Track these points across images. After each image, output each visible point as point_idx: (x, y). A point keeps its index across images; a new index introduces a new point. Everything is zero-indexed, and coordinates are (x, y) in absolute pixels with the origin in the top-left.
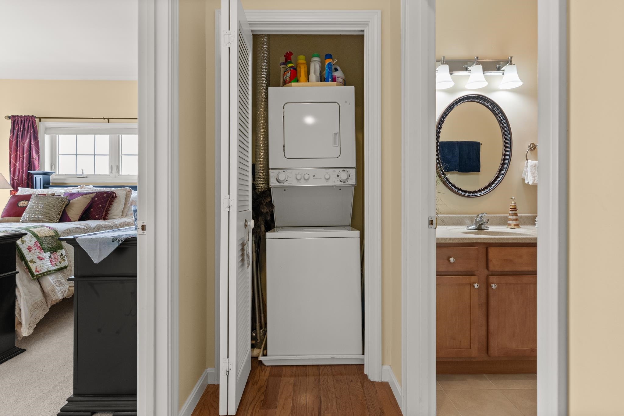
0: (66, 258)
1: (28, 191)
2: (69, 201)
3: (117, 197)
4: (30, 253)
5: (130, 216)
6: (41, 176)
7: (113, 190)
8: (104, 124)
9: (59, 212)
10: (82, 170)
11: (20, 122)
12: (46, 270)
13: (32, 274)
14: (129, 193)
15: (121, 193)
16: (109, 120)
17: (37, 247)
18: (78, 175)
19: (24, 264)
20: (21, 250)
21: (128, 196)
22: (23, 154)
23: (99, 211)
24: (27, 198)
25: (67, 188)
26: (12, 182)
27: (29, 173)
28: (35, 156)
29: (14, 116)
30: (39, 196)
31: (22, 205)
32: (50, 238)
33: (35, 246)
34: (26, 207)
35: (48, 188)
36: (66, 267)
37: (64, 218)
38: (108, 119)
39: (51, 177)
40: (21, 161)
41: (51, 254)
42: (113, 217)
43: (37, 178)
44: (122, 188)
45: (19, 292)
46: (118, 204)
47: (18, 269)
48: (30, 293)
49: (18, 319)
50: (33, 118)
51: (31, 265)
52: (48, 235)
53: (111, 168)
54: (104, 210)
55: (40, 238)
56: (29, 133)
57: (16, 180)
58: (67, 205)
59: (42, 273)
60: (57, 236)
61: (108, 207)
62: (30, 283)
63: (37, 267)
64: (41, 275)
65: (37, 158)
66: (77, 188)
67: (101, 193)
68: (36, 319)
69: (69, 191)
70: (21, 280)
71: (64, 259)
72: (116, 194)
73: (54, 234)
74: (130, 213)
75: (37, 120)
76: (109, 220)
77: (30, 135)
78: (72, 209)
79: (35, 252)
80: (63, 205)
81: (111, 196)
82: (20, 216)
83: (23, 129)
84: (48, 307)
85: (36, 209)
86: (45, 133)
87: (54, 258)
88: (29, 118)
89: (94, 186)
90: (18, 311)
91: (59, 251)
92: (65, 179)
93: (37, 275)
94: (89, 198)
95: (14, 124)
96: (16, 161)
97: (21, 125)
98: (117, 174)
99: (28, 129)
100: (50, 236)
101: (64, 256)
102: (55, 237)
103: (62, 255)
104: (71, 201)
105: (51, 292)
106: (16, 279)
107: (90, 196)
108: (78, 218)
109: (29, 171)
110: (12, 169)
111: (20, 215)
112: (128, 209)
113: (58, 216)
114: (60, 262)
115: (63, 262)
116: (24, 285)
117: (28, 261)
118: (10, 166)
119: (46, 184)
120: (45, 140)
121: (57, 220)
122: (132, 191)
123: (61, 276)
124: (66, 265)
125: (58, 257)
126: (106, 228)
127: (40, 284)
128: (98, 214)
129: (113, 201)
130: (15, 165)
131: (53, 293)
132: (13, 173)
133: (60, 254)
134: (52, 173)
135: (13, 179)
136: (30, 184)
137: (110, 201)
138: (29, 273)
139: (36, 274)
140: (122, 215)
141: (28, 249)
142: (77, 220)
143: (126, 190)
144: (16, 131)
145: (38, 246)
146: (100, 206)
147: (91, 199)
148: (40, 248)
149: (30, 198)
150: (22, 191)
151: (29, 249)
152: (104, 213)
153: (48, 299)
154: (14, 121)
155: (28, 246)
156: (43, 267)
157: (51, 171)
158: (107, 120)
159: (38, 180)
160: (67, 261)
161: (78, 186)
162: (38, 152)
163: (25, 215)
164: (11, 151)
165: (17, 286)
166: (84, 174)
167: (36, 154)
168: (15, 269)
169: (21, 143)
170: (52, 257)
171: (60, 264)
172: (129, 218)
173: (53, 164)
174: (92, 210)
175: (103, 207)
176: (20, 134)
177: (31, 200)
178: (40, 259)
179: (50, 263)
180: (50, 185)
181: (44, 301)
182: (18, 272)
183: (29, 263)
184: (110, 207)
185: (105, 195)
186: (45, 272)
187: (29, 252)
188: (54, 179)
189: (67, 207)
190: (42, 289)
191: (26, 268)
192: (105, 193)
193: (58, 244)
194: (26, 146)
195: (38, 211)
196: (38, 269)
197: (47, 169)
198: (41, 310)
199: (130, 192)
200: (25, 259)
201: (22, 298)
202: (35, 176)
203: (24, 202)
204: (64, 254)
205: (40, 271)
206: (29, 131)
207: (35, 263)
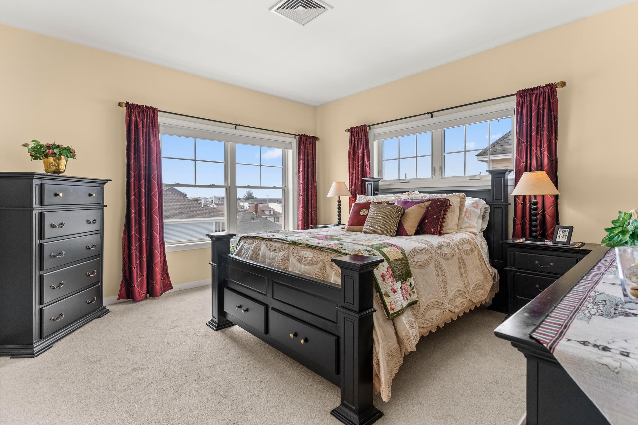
0: (415, 289)
1: (365, 198)
2: (404, 210)
3: (451, 205)
4: (384, 283)
5: (464, 230)
6: (372, 183)
7: (445, 196)
8: (428, 120)
9: (396, 223)
10: (405, 174)
11: (355, 133)
12: (400, 309)
13: (388, 312)
14: (463, 200)
15: (454, 199)
16: (432, 115)
17: (389, 275)
18: (401, 180)
19: (379, 297)
20: (376, 278)
21: (462, 204)
22: (358, 163)
23: (434, 224)
24: (366, 206)
25: (395, 195)
26: (351, 190)
27: (362, 180)
28: (367, 163)
29: (351, 128)
30: (377, 205)
31: (363, 214)
32: (400, 262)
33: (388, 273)
34: (367, 217)
35: (377, 194)
36: (415, 302)
37: (400, 232)
38: (431, 113)
39: (380, 183)
40: (357, 170)
41: (402, 284)
42: (448, 231)
43: (369, 185)
44: (454, 194)
45: (377, 335)
46: (452, 214)
47: (375, 306)
48: (386, 337)
49: (376, 370)
50: (365, 126)
51: (386, 298)
52: (397, 258)
53: (434, 170)
54: (439, 221)
55: (391, 261)
56: (362, 142)
57: (353, 187)
58: (402, 215)
59: (397, 312)
60: (405, 259)
61: (442, 218)
62: (386, 323)
63: (392, 303)
64: (395, 315)
65: (368, 165)
66: (405, 195)
67: (434, 201)
68: (392, 372)
69: (399, 198)
70: (377, 318)
71: (413, 290)
72: (449, 201)
73: (401, 256)
74: (465, 226)
75: (368, 128)
76: (446, 235)
77: (363, 143)
78: (407, 220)
79: (388, 282)
80: (399, 215)
81: (445, 205)
82: (362, 226)
83: (358, 139)
84: (402, 357)
85: (376, 219)
86: (374, 140)
87: (405, 289)
88: (363, 127)
89: (420, 192)
90: (376, 361)
91: (408, 280)
92: (390, 185)
93: (392, 314)
94: (424, 207)
95: (351, 136)
96: (353, 170)
97: (356, 136)
98: (440, 177)
99: (361, 138)
100: (399, 260)
101: (413, 286)
102: (404, 260)
103: (411, 285)
104: (406, 211)
105: (406, 340)
106: (374, 319)
107: (425, 205)
108: (415, 232)
109: (363, 179)
110: (350, 178)
111: (362, 224)
112: (463, 221)
113: (395, 228)
114: (410, 295)
115: (412, 295)
116: (380, 326)
117: (383, 294)
118: (349, 174)
119: (376, 191)
120: (374, 146)
121: (395, 232)
122: (467, 198)
123: (411, 314)
124: (416, 300)
125: (408, 287)
126: (447, 247)
127: (394, 325)
128: (433, 227)
129: (447, 211)
130: (353, 173)
131: (408, 342)
132: (351, 181)
133: (409, 284)
134: (380, 179)
135: (352, 187)
136: (364, 192)
137: (444, 211)
138: (384, 310)
139: (391, 312)
140: (457, 229)
141: (382, 278)
142: (414, 234)
143: (459, 196)
144: (353, 141)
145: (391, 273)
146: (435, 216)
147: (426, 208)
148: (393, 277)
149: (369, 207)
150: (361, 199)
151: (383, 276)
152: (439, 226)
153: (402, 345)
154: (352, 133)
155: (381, 273)
156: (397, 302)
157: (379, 177)
158: (430, 115)
159: (370, 186)
160: (416, 294)
161: (405, 192)
162: (369, 160)
163: (366, 226)
164: (349, 161)
165: (374, 328)
166: (407, 178)
167: (367, 161)
168: (372, 307)
169: (357, 152)
170: (403, 288)
171: (410, 297)
172: (464, 232)
173: (380, 171)
174: (426, 221)
175: (438, 218)
176: (356, 143)
177: (370, 209)
178: (393, 292)
179: (402, 298)
180: (378, 191)
181: (398, 349)
182: (375, 311)
183: (384, 297)
184: (444, 218)
185: (439, 203)
186: (399, 311)
187: (383, 281)
188: (382, 185)
189: (402, 217)
190: (396, 332)
191: (381, 303)
192: (439, 200)
193: (407, 270)
194: (360, 154)
195: (377, 221)
196: (393, 306)
197: (375, 176)
198: (396, 361)
199: (464, 198)
200: (380, 290)
201: (380, 347)
202: (367, 183)
203: (364, 210)
204: (413, 284)
205: (394, 309)
206: (362, 140)
207: (390, 297)
